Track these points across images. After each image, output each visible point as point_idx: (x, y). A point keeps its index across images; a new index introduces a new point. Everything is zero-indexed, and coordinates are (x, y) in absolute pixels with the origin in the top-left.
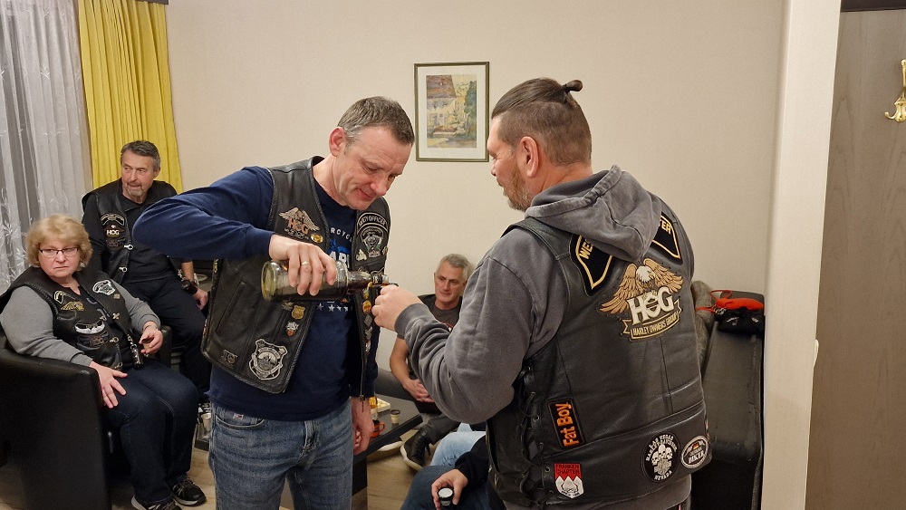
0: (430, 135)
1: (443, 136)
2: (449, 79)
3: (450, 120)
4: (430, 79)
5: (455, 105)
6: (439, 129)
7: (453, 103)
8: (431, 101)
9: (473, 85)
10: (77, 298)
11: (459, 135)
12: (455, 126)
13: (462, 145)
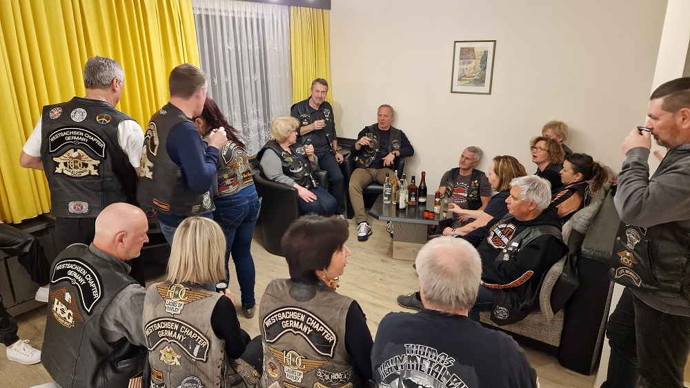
0: (460, 80)
1: (467, 80)
2: (473, 49)
3: (471, 72)
4: (462, 49)
5: (475, 63)
6: (465, 76)
7: (474, 62)
8: (462, 61)
9: (486, 52)
10: (290, 156)
11: (475, 80)
12: (473, 75)
13: (477, 85)
